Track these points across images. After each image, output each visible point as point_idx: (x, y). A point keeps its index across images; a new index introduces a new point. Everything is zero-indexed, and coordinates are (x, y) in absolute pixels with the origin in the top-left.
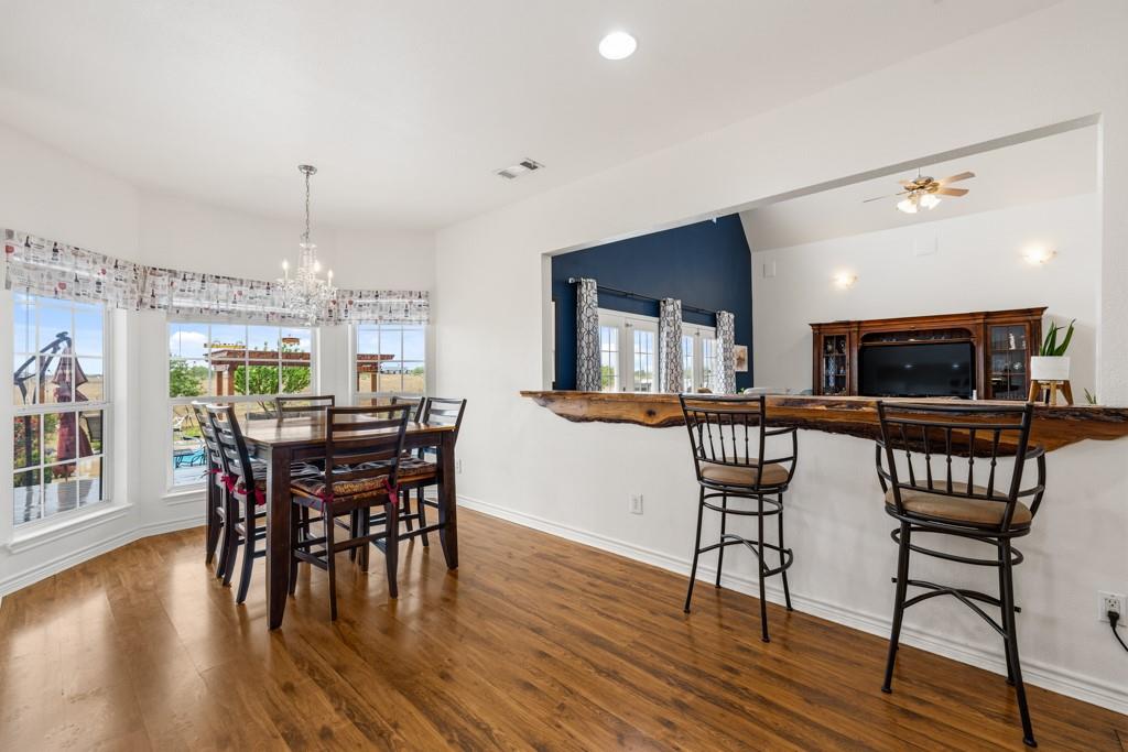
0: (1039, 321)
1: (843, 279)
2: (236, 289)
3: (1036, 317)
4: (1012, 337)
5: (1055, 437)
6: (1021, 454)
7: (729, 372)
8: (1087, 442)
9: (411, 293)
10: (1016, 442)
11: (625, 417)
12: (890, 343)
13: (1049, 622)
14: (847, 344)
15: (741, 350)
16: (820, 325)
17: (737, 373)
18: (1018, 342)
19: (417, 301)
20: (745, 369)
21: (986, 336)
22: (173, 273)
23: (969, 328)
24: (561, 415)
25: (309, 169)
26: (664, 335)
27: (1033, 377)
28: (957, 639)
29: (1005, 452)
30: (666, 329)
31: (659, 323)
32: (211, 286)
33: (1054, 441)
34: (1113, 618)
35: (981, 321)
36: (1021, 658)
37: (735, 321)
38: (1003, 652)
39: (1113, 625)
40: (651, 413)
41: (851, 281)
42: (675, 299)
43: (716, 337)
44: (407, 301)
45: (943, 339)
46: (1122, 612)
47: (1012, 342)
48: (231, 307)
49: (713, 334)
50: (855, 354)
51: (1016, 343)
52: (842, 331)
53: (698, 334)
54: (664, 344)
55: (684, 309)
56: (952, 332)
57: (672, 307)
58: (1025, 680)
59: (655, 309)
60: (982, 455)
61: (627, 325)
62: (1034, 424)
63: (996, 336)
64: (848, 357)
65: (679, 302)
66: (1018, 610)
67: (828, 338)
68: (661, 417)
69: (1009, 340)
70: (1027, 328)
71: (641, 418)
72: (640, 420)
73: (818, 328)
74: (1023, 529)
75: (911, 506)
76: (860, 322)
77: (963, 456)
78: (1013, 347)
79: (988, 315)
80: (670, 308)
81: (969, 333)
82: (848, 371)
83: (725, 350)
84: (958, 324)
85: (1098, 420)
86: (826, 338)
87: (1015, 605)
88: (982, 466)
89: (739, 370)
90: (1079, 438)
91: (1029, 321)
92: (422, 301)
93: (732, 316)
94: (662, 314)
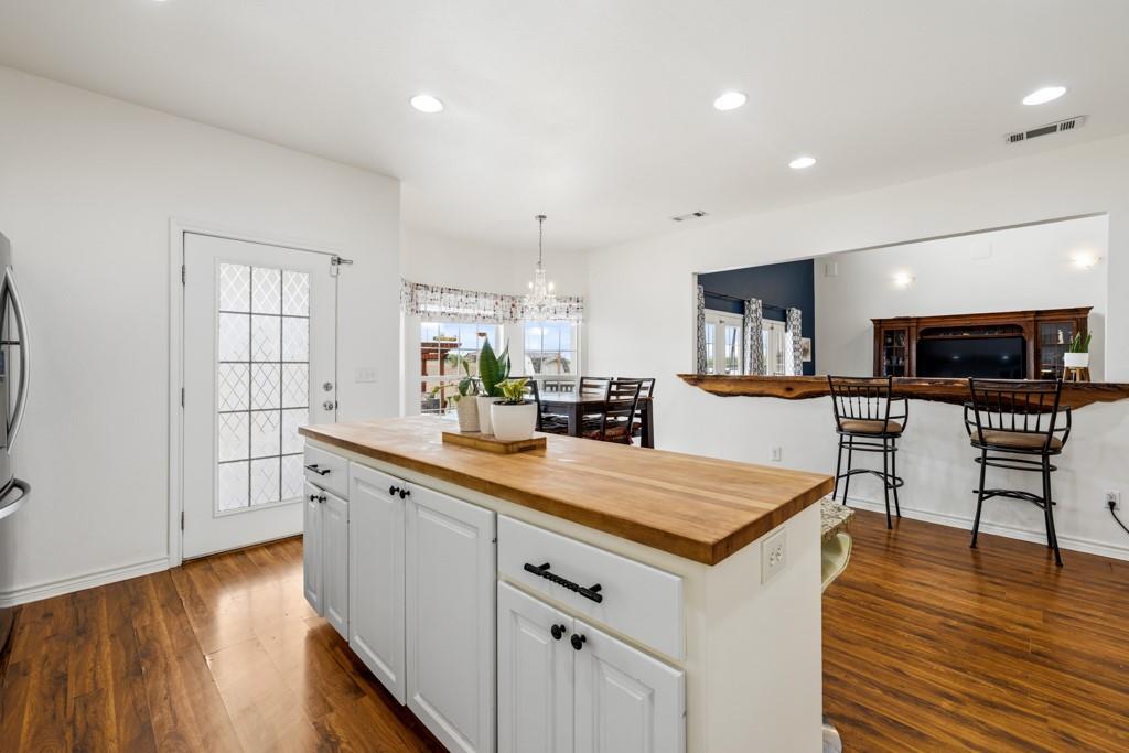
0: (1086, 318)
1: (902, 279)
2: (459, 298)
3: (1083, 316)
4: (1061, 333)
5: (1077, 401)
6: (1054, 411)
7: (798, 362)
8: (1098, 404)
9: (571, 299)
10: (1052, 404)
11: (767, 392)
12: (946, 336)
13: (1073, 511)
14: (906, 338)
15: (806, 341)
16: (880, 320)
17: (804, 363)
18: (1066, 337)
19: (575, 305)
20: (809, 359)
21: (1036, 332)
22: (426, 287)
23: (1021, 324)
24: (710, 392)
25: (542, 218)
26: (748, 329)
27: (1066, 365)
28: (1015, 527)
29: (1046, 410)
30: (750, 325)
31: (744, 320)
32: (446, 296)
33: (1077, 403)
34: (1112, 505)
35: (1032, 318)
36: (1057, 534)
37: (802, 316)
38: (1045, 532)
39: (1112, 509)
40: (789, 390)
41: (910, 280)
42: (758, 299)
43: (786, 330)
44: (567, 304)
45: (996, 334)
46: (1117, 502)
47: (1061, 337)
48: (456, 310)
49: (783, 328)
50: (914, 347)
51: (1064, 338)
52: (902, 325)
53: (772, 328)
54: (748, 337)
55: (764, 307)
56: (1004, 328)
57: (755, 305)
58: (1060, 546)
59: (740, 308)
60: (1033, 413)
61: (721, 322)
62: (1063, 393)
63: (1045, 330)
64: (907, 349)
65: (760, 301)
66: (1055, 504)
67: (888, 333)
68: (798, 392)
69: (1058, 335)
70: (1075, 324)
71: (781, 392)
72: (780, 394)
73: (878, 323)
74: (1057, 451)
75: (989, 440)
76: (918, 318)
77: (1021, 414)
78: (1061, 342)
79: (1038, 313)
80: (753, 307)
81: (1020, 329)
82: (907, 361)
83: (795, 342)
84: (1012, 321)
85: (1104, 390)
86: (886, 332)
87: (1053, 500)
88: (1032, 419)
89: (805, 360)
90: (1093, 401)
91: (1075, 319)
92: (580, 304)
93: (800, 312)
94: (747, 312)
